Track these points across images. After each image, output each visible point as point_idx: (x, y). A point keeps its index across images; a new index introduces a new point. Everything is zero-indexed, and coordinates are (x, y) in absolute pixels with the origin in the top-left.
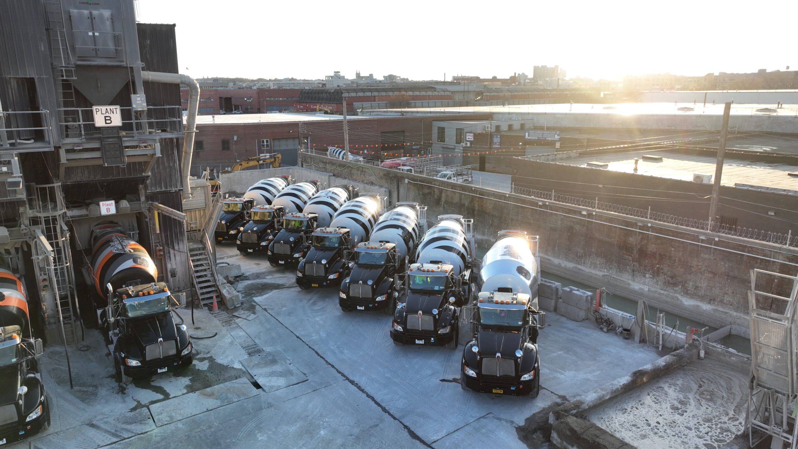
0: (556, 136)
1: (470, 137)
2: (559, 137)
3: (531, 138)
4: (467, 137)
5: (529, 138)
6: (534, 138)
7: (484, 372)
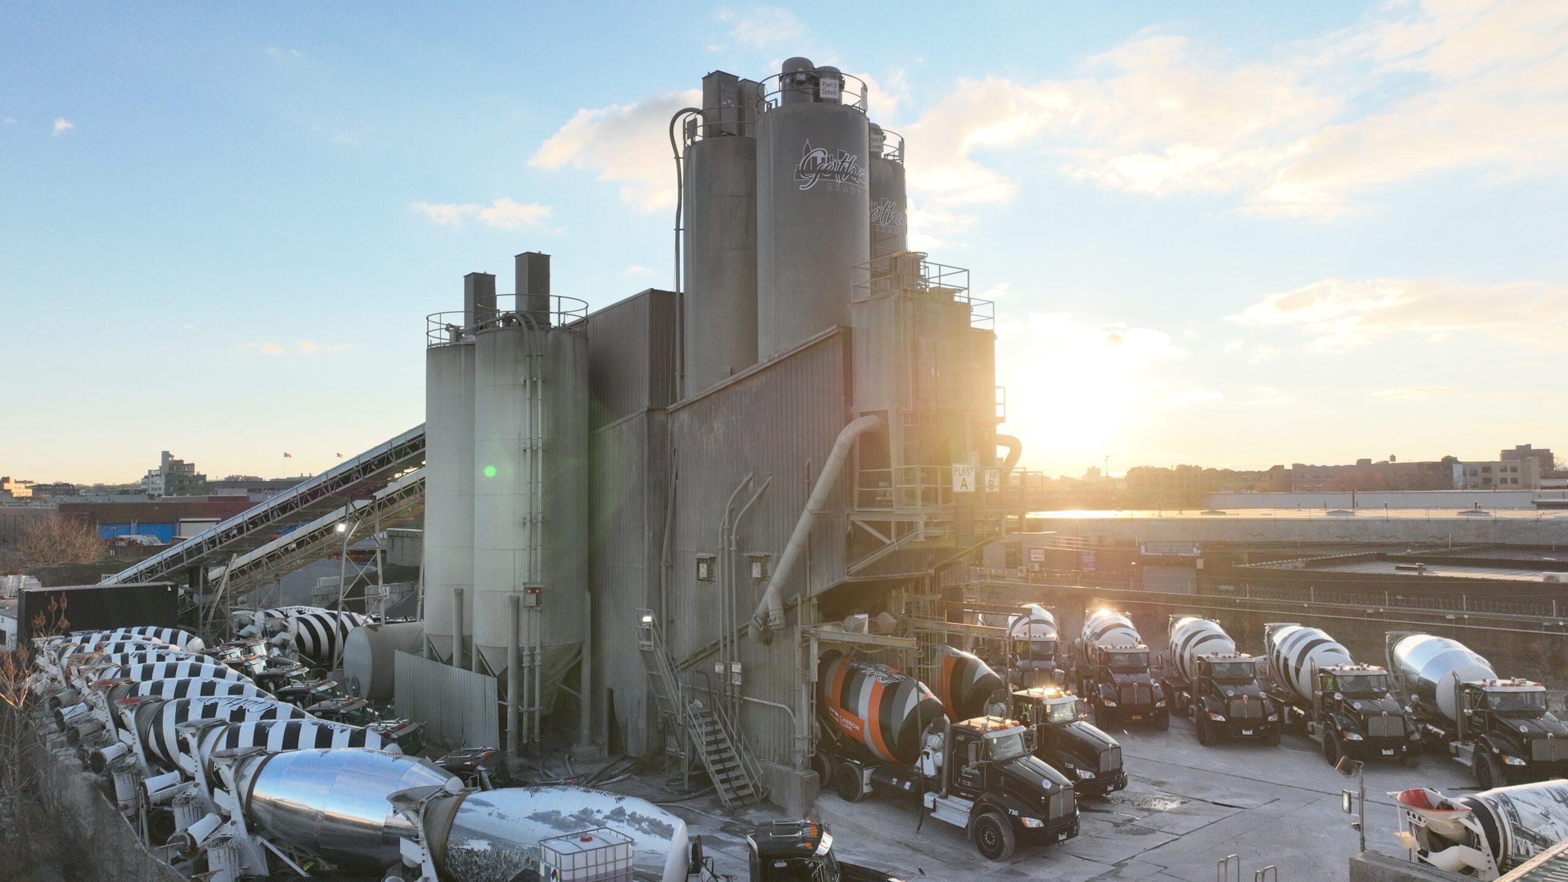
0: (1195, 549)
1: (1038, 556)
2: (1200, 551)
3: (1151, 554)
4: (1032, 556)
5: (1147, 554)
6: (1156, 554)
7: (1535, 758)
